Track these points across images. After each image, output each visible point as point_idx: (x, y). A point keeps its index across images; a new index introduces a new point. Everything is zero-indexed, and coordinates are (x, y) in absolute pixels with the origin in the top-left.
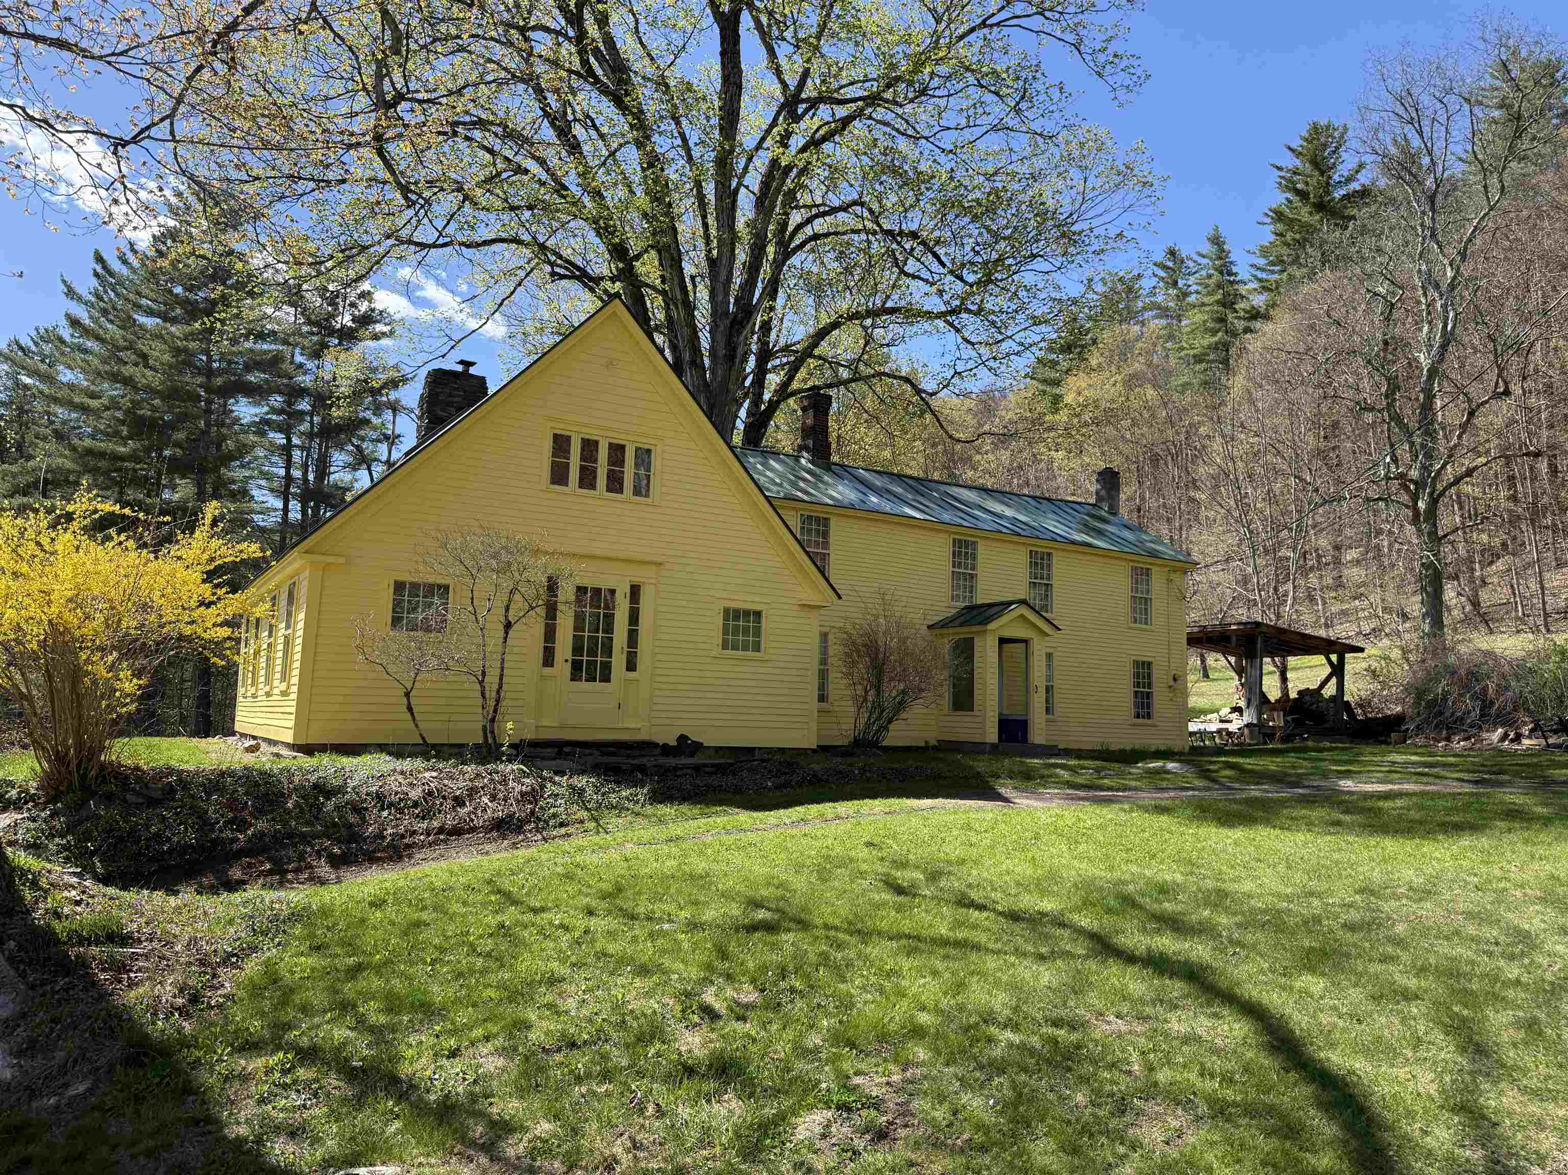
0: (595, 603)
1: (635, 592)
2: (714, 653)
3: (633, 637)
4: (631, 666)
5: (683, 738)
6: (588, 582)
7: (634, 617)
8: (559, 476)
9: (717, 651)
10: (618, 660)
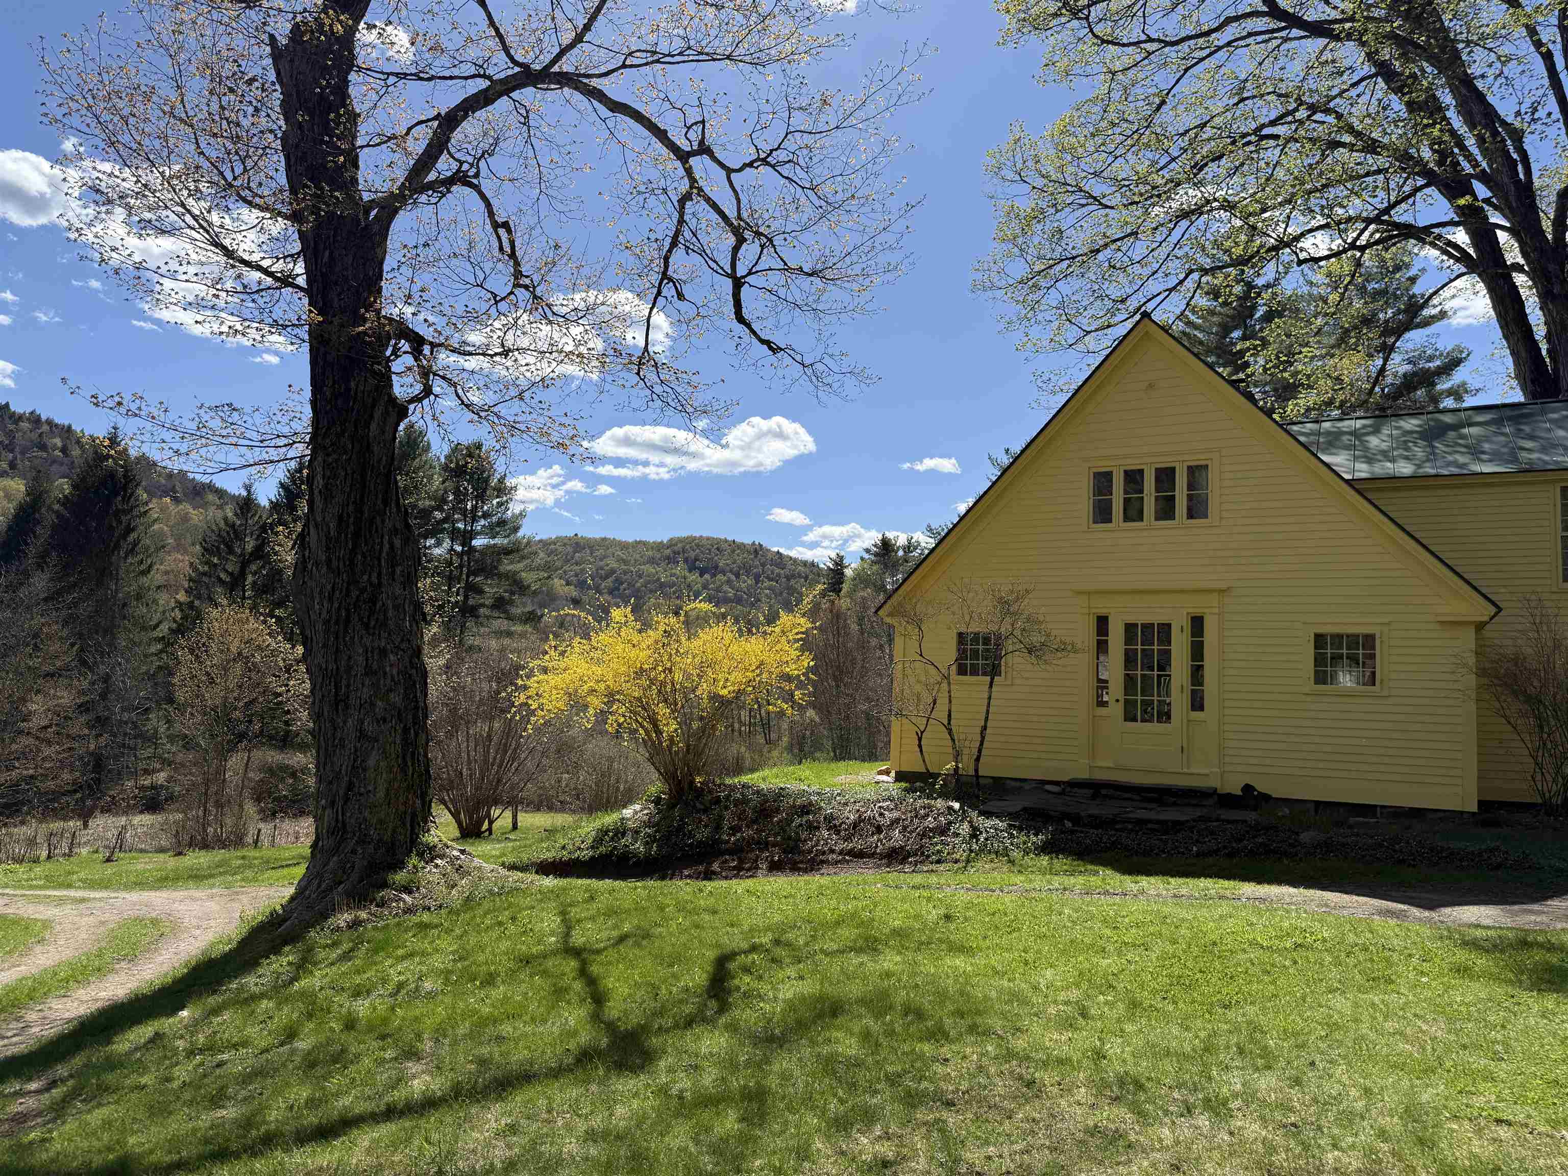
0: (1148, 641)
1: (1197, 623)
2: (1306, 690)
3: (1197, 673)
4: (1197, 704)
5: (1248, 788)
6: (1141, 619)
7: (1197, 651)
8: (1102, 513)
9: (1310, 686)
10: (1179, 700)
